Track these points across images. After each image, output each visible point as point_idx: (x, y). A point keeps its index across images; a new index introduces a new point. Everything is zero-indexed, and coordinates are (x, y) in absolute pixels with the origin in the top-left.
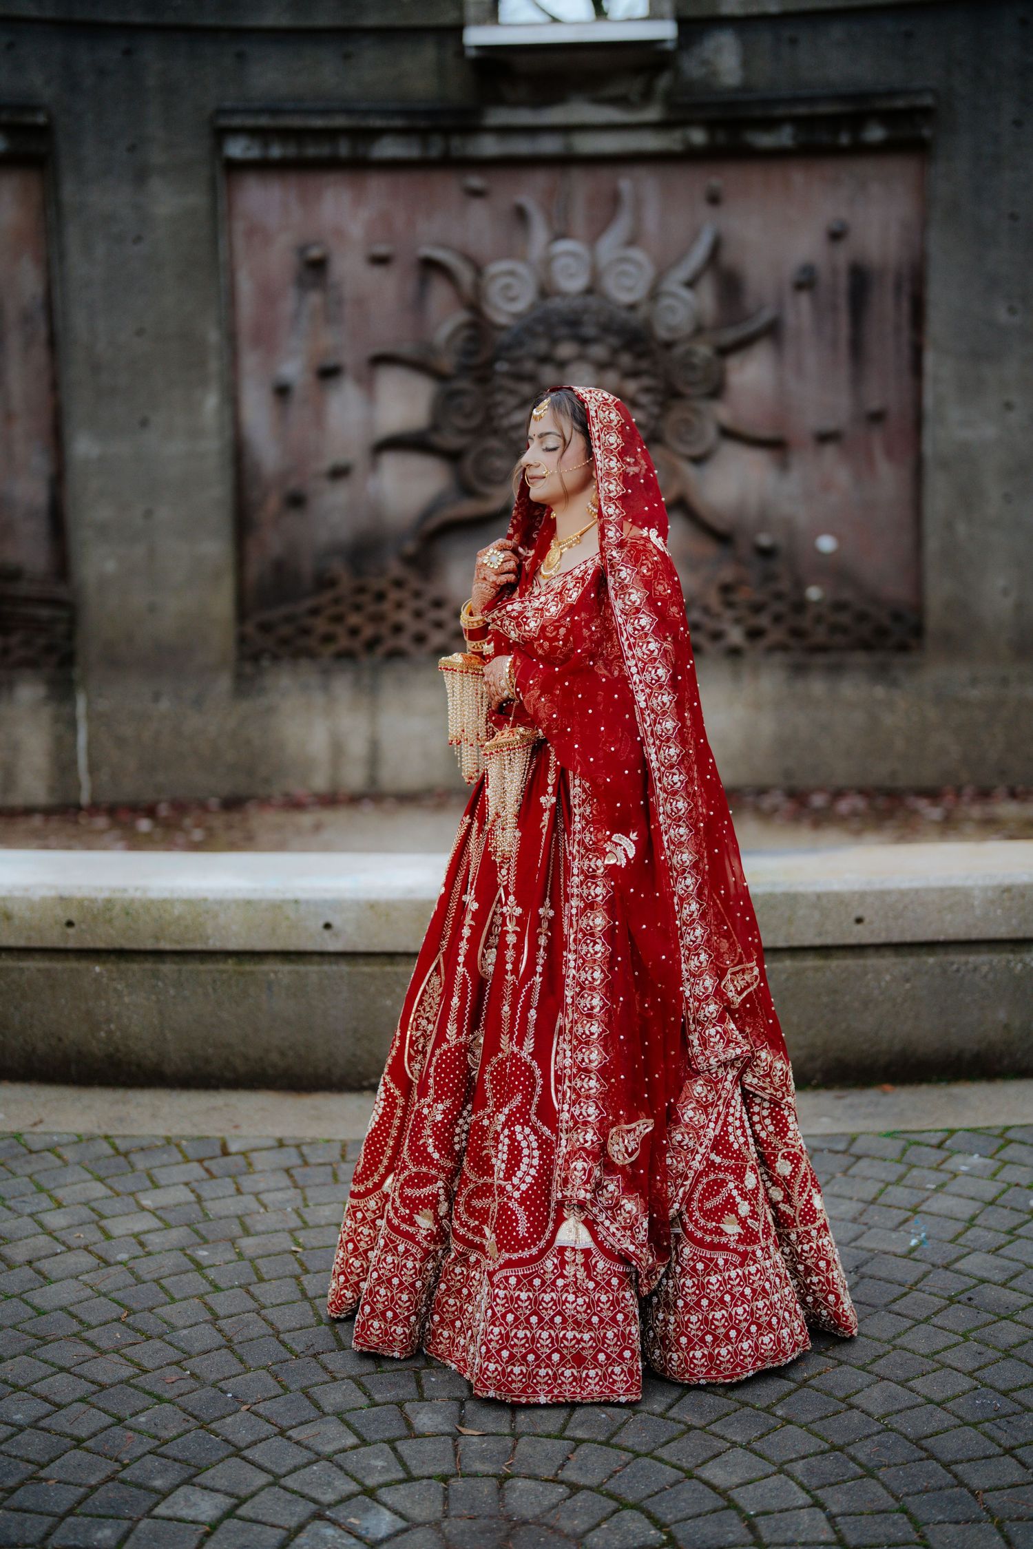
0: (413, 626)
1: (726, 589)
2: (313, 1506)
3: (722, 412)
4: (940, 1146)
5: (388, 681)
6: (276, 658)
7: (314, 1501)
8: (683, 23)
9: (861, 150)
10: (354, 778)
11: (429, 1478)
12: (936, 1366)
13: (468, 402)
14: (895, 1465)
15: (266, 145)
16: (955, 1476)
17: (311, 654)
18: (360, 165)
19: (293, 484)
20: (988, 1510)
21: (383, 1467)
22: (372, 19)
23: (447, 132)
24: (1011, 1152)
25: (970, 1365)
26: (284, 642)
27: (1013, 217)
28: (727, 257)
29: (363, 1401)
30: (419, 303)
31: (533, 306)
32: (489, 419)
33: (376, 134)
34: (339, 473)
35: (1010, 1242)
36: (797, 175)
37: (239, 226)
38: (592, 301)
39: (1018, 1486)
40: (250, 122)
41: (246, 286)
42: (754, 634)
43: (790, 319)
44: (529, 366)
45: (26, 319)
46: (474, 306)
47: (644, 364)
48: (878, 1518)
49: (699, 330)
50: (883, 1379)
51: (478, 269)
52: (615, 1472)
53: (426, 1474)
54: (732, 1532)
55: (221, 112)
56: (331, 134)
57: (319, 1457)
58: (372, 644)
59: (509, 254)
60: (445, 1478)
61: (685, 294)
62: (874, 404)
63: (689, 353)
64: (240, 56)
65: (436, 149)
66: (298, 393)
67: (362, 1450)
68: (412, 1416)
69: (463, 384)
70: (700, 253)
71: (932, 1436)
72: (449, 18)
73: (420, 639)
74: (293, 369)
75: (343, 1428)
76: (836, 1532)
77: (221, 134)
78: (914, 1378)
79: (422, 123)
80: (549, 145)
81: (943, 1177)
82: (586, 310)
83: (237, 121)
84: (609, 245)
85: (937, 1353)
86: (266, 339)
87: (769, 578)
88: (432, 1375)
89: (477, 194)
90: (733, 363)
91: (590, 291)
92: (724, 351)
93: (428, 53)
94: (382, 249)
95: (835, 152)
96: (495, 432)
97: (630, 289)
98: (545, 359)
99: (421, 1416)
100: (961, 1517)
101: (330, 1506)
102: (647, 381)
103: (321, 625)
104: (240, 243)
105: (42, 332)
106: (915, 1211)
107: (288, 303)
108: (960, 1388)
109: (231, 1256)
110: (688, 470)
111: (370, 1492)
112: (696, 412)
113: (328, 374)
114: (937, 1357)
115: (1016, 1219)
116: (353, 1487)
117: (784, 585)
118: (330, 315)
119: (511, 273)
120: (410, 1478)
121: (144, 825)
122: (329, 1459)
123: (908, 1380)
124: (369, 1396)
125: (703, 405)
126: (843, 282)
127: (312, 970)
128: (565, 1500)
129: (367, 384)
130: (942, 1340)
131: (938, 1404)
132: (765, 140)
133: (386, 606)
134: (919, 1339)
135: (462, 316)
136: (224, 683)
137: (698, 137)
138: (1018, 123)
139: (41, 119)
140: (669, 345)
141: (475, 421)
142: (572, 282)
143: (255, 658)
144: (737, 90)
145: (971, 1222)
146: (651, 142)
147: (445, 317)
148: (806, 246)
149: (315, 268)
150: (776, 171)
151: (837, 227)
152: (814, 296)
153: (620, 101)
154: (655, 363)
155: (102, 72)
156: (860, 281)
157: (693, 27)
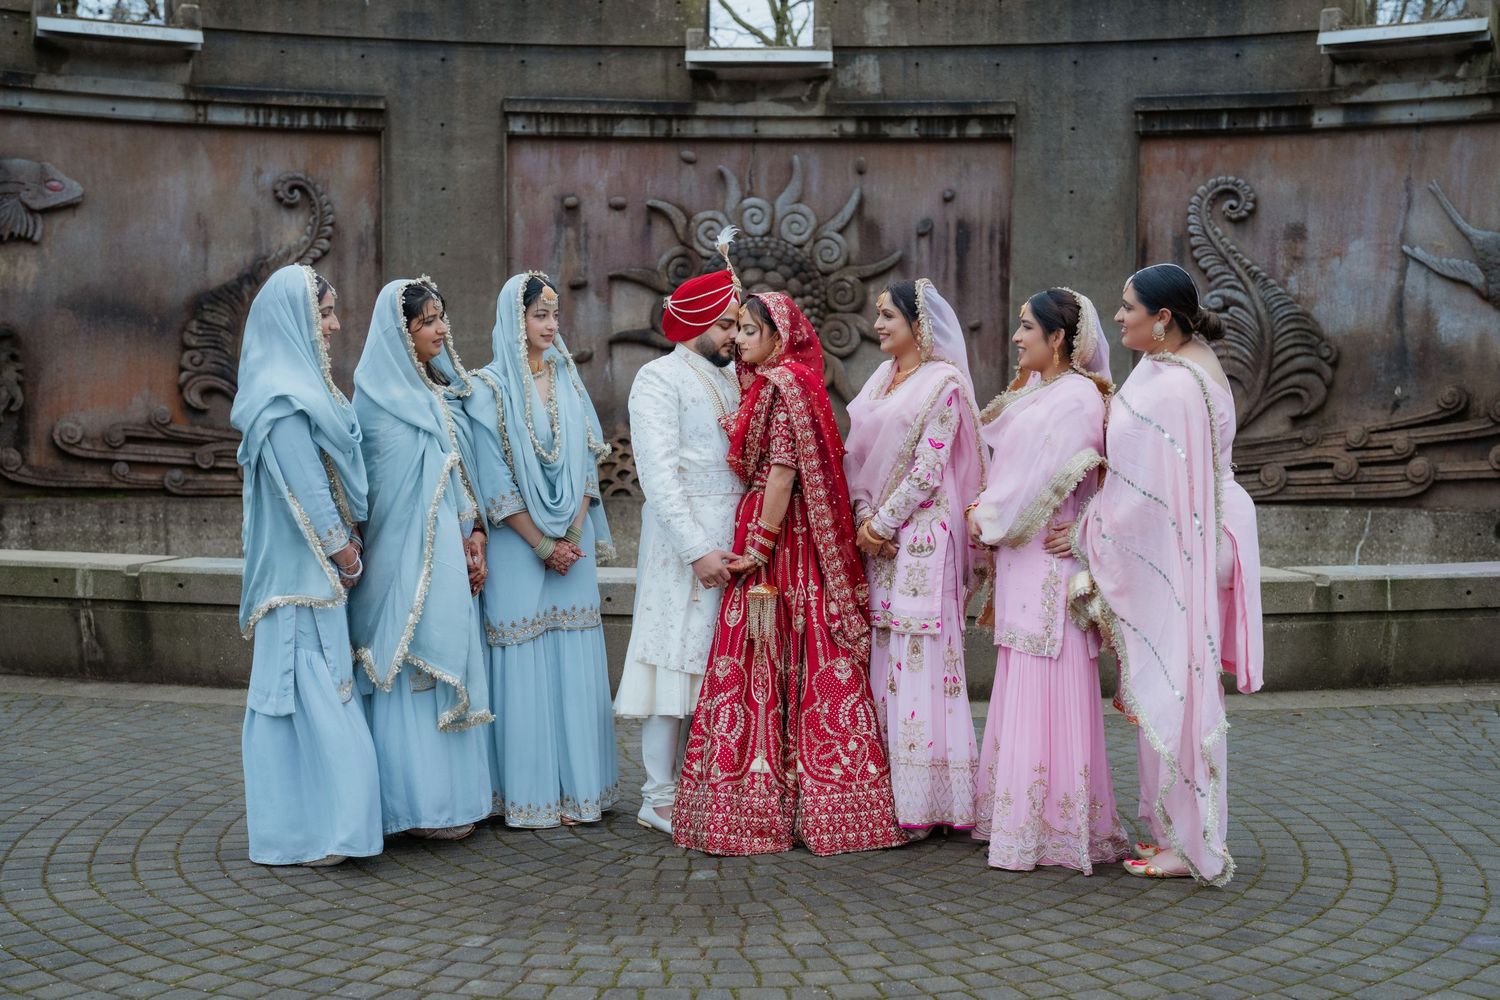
3: (863, 324)
8: (836, 49)
9: (963, 140)
15: (538, 125)
18: (607, 139)
22: (618, 40)
23: (669, 119)
28: (868, 212)
30: (645, 238)
33: (617, 118)
34: (583, 360)
36: (921, 155)
37: (516, 180)
38: (772, 242)
40: (528, 109)
41: (519, 224)
43: (914, 258)
45: (361, 242)
46: (685, 242)
47: (808, 287)
49: (848, 263)
51: (689, 217)
55: (509, 100)
56: (587, 117)
59: (712, 206)
61: (839, 237)
62: (974, 322)
63: (841, 280)
64: (523, 63)
65: (661, 130)
70: (850, 208)
72: (673, 40)
77: (507, 116)
79: (652, 112)
80: (743, 130)
82: (767, 247)
83: (519, 108)
84: (783, 202)
89: (689, 162)
90: (872, 288)
91: (769, 233)
92: (865, 280)
93: (658, 63)
94: (620, 200)
95: (948, 141)
97: (798, 233)
102: (808, 300)
104: (516, 192)
105: (372, 252)
107: (550, 237)
110: (838, 364)
112: (845, 322)
113: (577, 288)
118: (582, 246)
119: (712, 220)
125: (846, 317)
126: (952, 233)
129: (606, 295)
132: (897, 131)
135: (677, 249)
138: (1074, 129)
139: (382, 106)
140: (826, 274)
142: (758, 228)
144: (878, 96)
146: (816, 130)
147: (664, 250)
148: (926, 206)
149: (570, 211)
150: (905, 153)
151: (948, 195)
152: (931, 241)
153: (794, 101)
154: (815, 287)
155: (424, 73)
156: (964, 232)
157: (845, 52)
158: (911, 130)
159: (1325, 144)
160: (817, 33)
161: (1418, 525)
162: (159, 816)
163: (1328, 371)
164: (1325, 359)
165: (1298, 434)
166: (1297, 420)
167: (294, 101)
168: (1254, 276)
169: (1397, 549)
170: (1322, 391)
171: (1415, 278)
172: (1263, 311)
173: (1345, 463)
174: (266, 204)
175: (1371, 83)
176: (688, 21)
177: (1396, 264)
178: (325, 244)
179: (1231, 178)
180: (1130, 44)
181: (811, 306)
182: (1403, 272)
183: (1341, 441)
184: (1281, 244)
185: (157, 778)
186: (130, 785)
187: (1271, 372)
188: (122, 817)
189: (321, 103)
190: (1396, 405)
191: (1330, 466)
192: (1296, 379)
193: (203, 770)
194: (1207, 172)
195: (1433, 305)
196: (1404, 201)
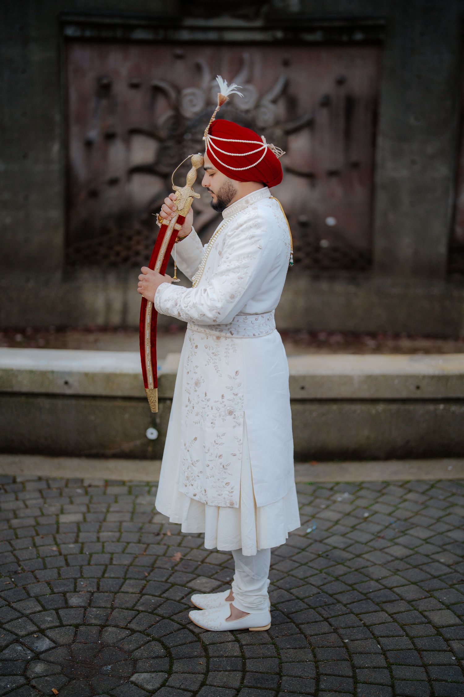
2: (15, 637)
3: (286, 161)
4: (331, 489)
5: (132, 277)
6: (82, 264)
7: (16, 634)
9: (352, 43)
10: (116, 319)
11: (70, 625)
12: (304, 583)
13: (172, 152)
14: (276, 625)
15: (83, 30)
16: (300, 629)
17: (98, 263)
18: (126, 42)
19: (92, 186)
20: (310, 644)
21: (50, 620)
23: (166, 28)
24: (363, 493)
25: (320, 583)
26: (86, 257)
27: (419, 77)
28: (291, 90)
29: (49, 591)
31: (203, 109)
33: (134, 27)
34: (114, 182)
35: (351, 532)
36: (324, 54)
37: (71, 68)
38: (229, 108)
39: (326, 634)
40: (76, 20)
41: (73, 96)
42: (297, 261)
43: (318, 120)
44: (200, 136)
46: (177, 108)
48: (261, 647)
49: (277, 123)
50: (280, 588)
51: (179, 91)
52: (153, 625)
53: (69, 624)
54: (196, 651)
55: (63, 14)
56: (113, 27)
57: (23, 615)
58: (126, 260)
59: (193, 85)
60: (77, 626)
61: (272, 107)
62: (355, 159)
63: (272, 133)
65: (161, 35)
66: (96, 145)
67: (43, 613)
68: (68, 599)
69: (170, 143)
70: (278, 87)
71: (295, 612)
73: (147, 258)
74: (94, 134)
75: (37, 603)
76: (242, 652)
77: (63, 24)
78: (293, 588)
79: (155, 23)
80: (212, 36)
81: (329, 502)
82: (228, 112)
83: (71, 18)
84: (238, 83)
85: (307, 578)
86: (82, 119)
87: (305, 236)
88: (82, 581)
89: (180, 57)
90: (292, 138)
91: (228, 103)
92: (288, 133)
94: (135, 81)
95: (340, 44)
97: (246, 104)
99: (73, 599)
100: (297, 646)
101: (22, 637)
103: (103, 250)
104: (71, 75)
106: (313, 517)
107: (92, 104)
108: (312, 593)
109: (6, 527)
111: (42, 632)
113: (110, 137)
114: (306, 580)
115: (357, 521)
116: (34, 628)
117: (311, 239)
118: (111, 110)
119: (193, 94)
120: (62, 625)
121: (19, 337)
122: (27, 616)
123: (290, 589)
124: (52, 590)
126: (342, 104)
127: (60, 403)
128: (128, 637)
130: (309, 573)
131: (301, 600)
132: (310, 37)
133: (132, 243)
134: (300, 573)
135: (171, 113)
136: (58, 275)
137: (279, 35)
138: (422, 34)
140: (263, 129)
141: (175, 161)
143: (73, 264)
144: (297, 14)
145: (337, 522)
146: (258, 36)
147: (163, 113)
148: (326, 87)
149: (105, 88)
150: (314, 52)
151: (341, 78)
152: (329, 109)
153: (245, 17)
156: (350, 103)
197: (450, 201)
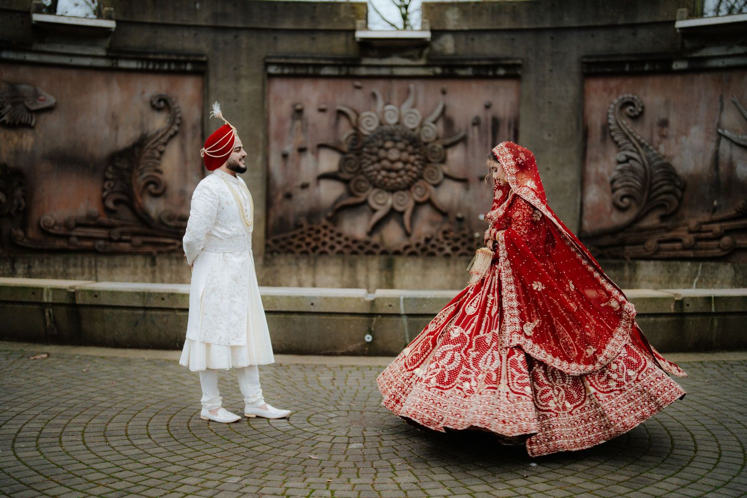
0: (330, 243)
1: (445, 232)
3: (445, 169)
5: (320, 263)
6: (279, 253)
8: (433, 31)
9: (496, 77)
13: (353, 162)
15: (283, 69)
17: (292, 252)
18: (316, 77)
19: (288, 189)
22: (323, 26)
23: (348, 66)
26: (282, 247)
27: (550, 103)
28: (448, 113)
30: (336, 126)
31: (377, 128)
32: (360, 168)
33: (322, 66)
34: (305, 186)
36: (474, 85)
37: (272, 96)
38: (399, 127)
40: (278, 61)
41: (273, 119)
42: (455, 249)
43: (470, 136)
44: (375, 150)
45: (194, 127)
46: (356, 128)
47: (417, 150)
49: (437, 139)
51: (358, 115)
55: (268, 57)
56: (306, 66)
58: (314, 249)
59: (369, 110)
61: (433, 126)
63: (434, 147)
64: (275, 38)
65: (344, 72)
66: (290, 157)
69: (351, 155)
70: (438, 111)
72: (350, 27)
73: (332, 248)
74: (289, 148)
77: (267, 65)
79: (340, 63)
80: (385, 72)
82: (397, 130)
83: (273, 60)
84: (405, 107)
86: (280, 137)
87: (461, 229)
89: (358, 88)
90: (449, 151)
91: (398, 123)
92: (446, 147)
93: (342, 38)
94: (323, 106)
95: (487, 78)
96: (362, 173)
97: (413, 123)
98: (381, 147)
102: (418, 156)
103: (296, 241)
104: (271, 101)
105: (199, 132)
107: (288, 125)
110: (432, 189)
112: (436, 168)
113: (302, 150)
117: (466, 232)
118: (304, 130)
119: (370, 116)
125: (438, 166)
126: (490, 124)
129: (316, 154)
133: (320, 235)
135: (352, 131)
137: (438, 70)
138: (551, 71)
139: (204, 59)
140: (426, 144)
141: (355, 169)
142: (392, 121)
143: (272, 253)
144: (453, 55)
146: (421, 72)
147: (345, 131)
148: (476, 110)
149: (298, 113)
150: (466, 84)
151: (488, 104)
152: (479, 128)
153: (410, 57)
154: (421, 150)
155: (226, 43)
156: (496, 123)
157: (436, 33)
158: (469, 72)
159: (678, 79)
160: (423, 23)
161: (726, 271)
162: (77, 413)
163: (679, 193)
164: (678, 187)
165: (664, 224)
166: (663, 218)
167: (161, 57)
168: (642, 145)
169: (715, 283)
170: (676, 203)
171: (725, 146)
172: (646, 163)
173: (688, 239)
174: (147, 108)
175: (703, 47)
176: (358, 17)
177: (715, 139)
178: (176, 128)
179: (631, 96)
180: (579, 29)
181: (418, 160)
182: (718, 143)
183: (686, 228)
184: (656, 129)
185: (78, 393)
186: (64, 397)
187: (650, 192)
188: (57, 414)
189: (174, 57)
190: (714, 210)
191: (680, 241)
192: (663, 197)
193: (102, 389)
194: (619, 92)
195: (734, 159)
196: (719, 107)
197: (579, 201)
